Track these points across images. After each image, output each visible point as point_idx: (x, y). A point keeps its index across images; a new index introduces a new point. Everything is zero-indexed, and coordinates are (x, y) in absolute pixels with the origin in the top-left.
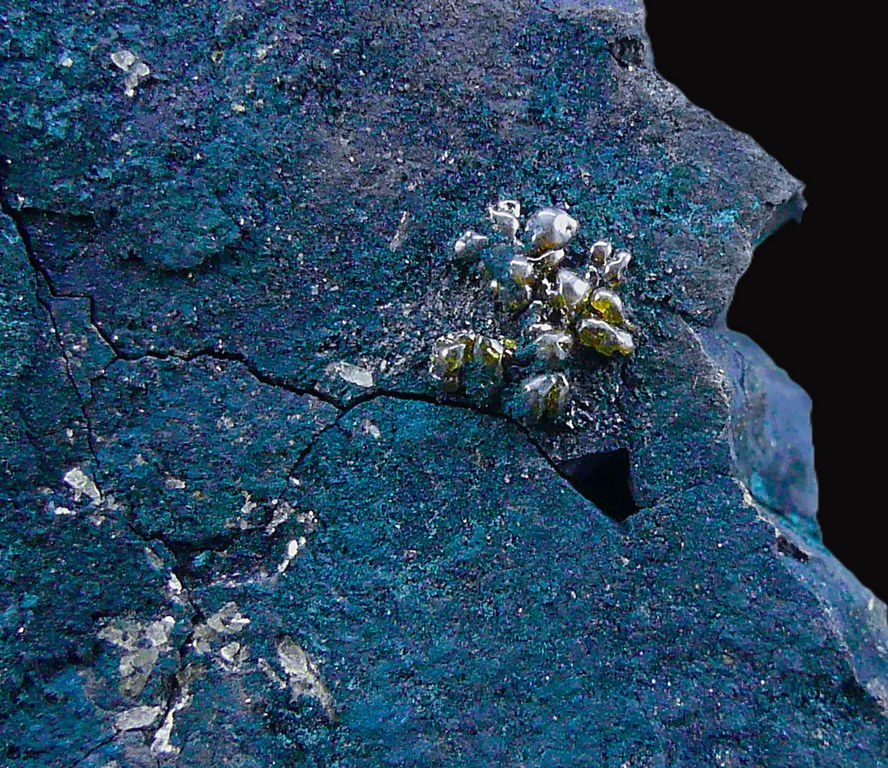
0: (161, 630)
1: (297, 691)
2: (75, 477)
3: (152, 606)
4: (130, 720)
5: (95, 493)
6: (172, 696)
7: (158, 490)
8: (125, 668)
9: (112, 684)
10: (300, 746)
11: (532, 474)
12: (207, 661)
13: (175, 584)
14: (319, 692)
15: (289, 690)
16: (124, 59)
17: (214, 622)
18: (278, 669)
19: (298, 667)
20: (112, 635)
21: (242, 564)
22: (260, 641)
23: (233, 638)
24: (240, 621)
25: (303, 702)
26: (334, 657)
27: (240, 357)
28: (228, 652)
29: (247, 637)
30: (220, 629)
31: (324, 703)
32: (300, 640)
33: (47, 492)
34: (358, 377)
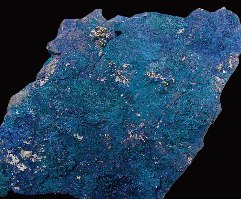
0: (117, 77)
1: (127, 67)
2: (102, 80)
3: (115, 77)
4: (124, 82)
5: (104, 79)
6: (124, 78)
7: (105, 73)
8: (119, 81)
9: (121, 82)
10: (131, 68)
11: (114, 40)
12: (121, 74)
13: (114, 74)
14: (127, 65)
15: (126, 67)
16: (67, 65)
17: (118, 72)
18: (124, 68)
20: (116, 81)
21: (114, 68)
22: (121, 69)
24: (119, 70)
25: (128, 66)
26: (125, 63)
27: (96, 63)
28: (121, 72)
29: (120, 70)
30: (119, 72)
31: (128, 65)
32: (122, 65)
33: (102, 83)
34: (101, 53)
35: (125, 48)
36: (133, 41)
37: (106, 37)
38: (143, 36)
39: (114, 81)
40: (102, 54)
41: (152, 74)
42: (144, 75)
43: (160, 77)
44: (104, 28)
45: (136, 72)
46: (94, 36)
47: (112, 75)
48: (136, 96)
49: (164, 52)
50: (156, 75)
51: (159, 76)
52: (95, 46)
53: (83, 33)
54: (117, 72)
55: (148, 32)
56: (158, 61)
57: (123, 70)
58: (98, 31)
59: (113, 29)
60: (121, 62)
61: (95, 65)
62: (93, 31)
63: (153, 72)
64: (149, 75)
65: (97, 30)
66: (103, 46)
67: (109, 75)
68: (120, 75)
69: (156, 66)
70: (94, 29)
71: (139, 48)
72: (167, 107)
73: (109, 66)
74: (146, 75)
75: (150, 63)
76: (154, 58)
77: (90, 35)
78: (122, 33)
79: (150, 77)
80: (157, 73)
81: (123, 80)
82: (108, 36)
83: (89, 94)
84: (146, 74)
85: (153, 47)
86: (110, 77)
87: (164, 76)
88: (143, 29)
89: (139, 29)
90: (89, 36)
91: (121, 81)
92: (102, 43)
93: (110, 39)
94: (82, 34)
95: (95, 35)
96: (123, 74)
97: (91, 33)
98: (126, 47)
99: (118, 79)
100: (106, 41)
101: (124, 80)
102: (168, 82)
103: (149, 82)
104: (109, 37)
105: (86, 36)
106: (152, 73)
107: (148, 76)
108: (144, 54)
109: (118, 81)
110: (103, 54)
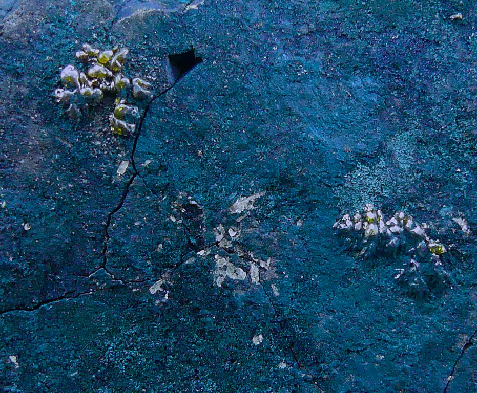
0: (220, 261)
1: (251, 207)
2: (153, 290)
3: (209, 265)
4: (255, 279)
5: (160, 282)
7: (161, 256)
8: (234, 277)
9: (240, 283)
10: (273, 208)
11: (173, 97)
12: (235, 243)
13: (201, 253)
14: (252, 198)
15: (251, 211)
17: (219, 238)
18: (242, 214)
19: (241, 205)
20: (219, 282)
21: (197, 224)
22: (231, 221)
23: (227, 231)
24: (220, 228)
25: (256, 204)
26: (240, 190)
27: (110, 216)
28: (232, 234)
29: (227, 225)
30: (222, 236)
31: (258, 196)
32: (230, 204)
33: (158, 302)
34: (124, 166)
35: (228, 122)
36: (255, 85)
37: (136, 91)
38: (297, 54)
39: (208, 282)
40: (128, 171)
41: (371, 216)
42: (336, 228)
43: (407, 225)
44: (115, 52)
45: (296, 221)
46: (78, 93)
47: (193, 260)
48: (321, 329)
49: (400, 110)
50: (385, 220)
51: (399, 220)
52: (91, 139)
53: (24, 90)
54: (215, 238)
55: (311, 33)
56: (383, 153)
57: (238, 224)
58: (91, 71)
59: (157, 46)
60: (224, 192)
61: (106, 227)
62: (69, 71)
63: (369, 206)
64: (358, 226)
65: (84, 64)
66: (126, 135)
67: (183, 261)
68: (230, 251)
69: (379, 179)
70: (69, 63)
71: (290, 115)
72: (460, 346)
73: (174, 220)
74: (343, 226)
75: (351, 169)
76: (360, 146)
77: (60, 93)
78: (200, 60)
79: (362, 231)
80: (388, 211)
81: (247, 270)
82: (142, 85)
83: (111, 366)
84: (344, 222)
85: (346, 97)
86: (188, 266)
87: (419, 215)
88: (288, 23)
89: (273, 29)
90: (54, 98)
91: (243, 274)
92: (121, 122)
93: (155, 97)
94: (19, 94)
95: (83, 91)
96: (244, 244)
97: (60, 85)
98: (229, 119)
99: (225, 268)
100: (136, 109)
101: (254, 269)
102: (444, 239)
103: (363, 256)
104: (149, 88)
105: (40, 103)
106: (367, 212)
107: (353, 229)
108: (314, 134)
109: (228, 280)
110: (133, 171)
